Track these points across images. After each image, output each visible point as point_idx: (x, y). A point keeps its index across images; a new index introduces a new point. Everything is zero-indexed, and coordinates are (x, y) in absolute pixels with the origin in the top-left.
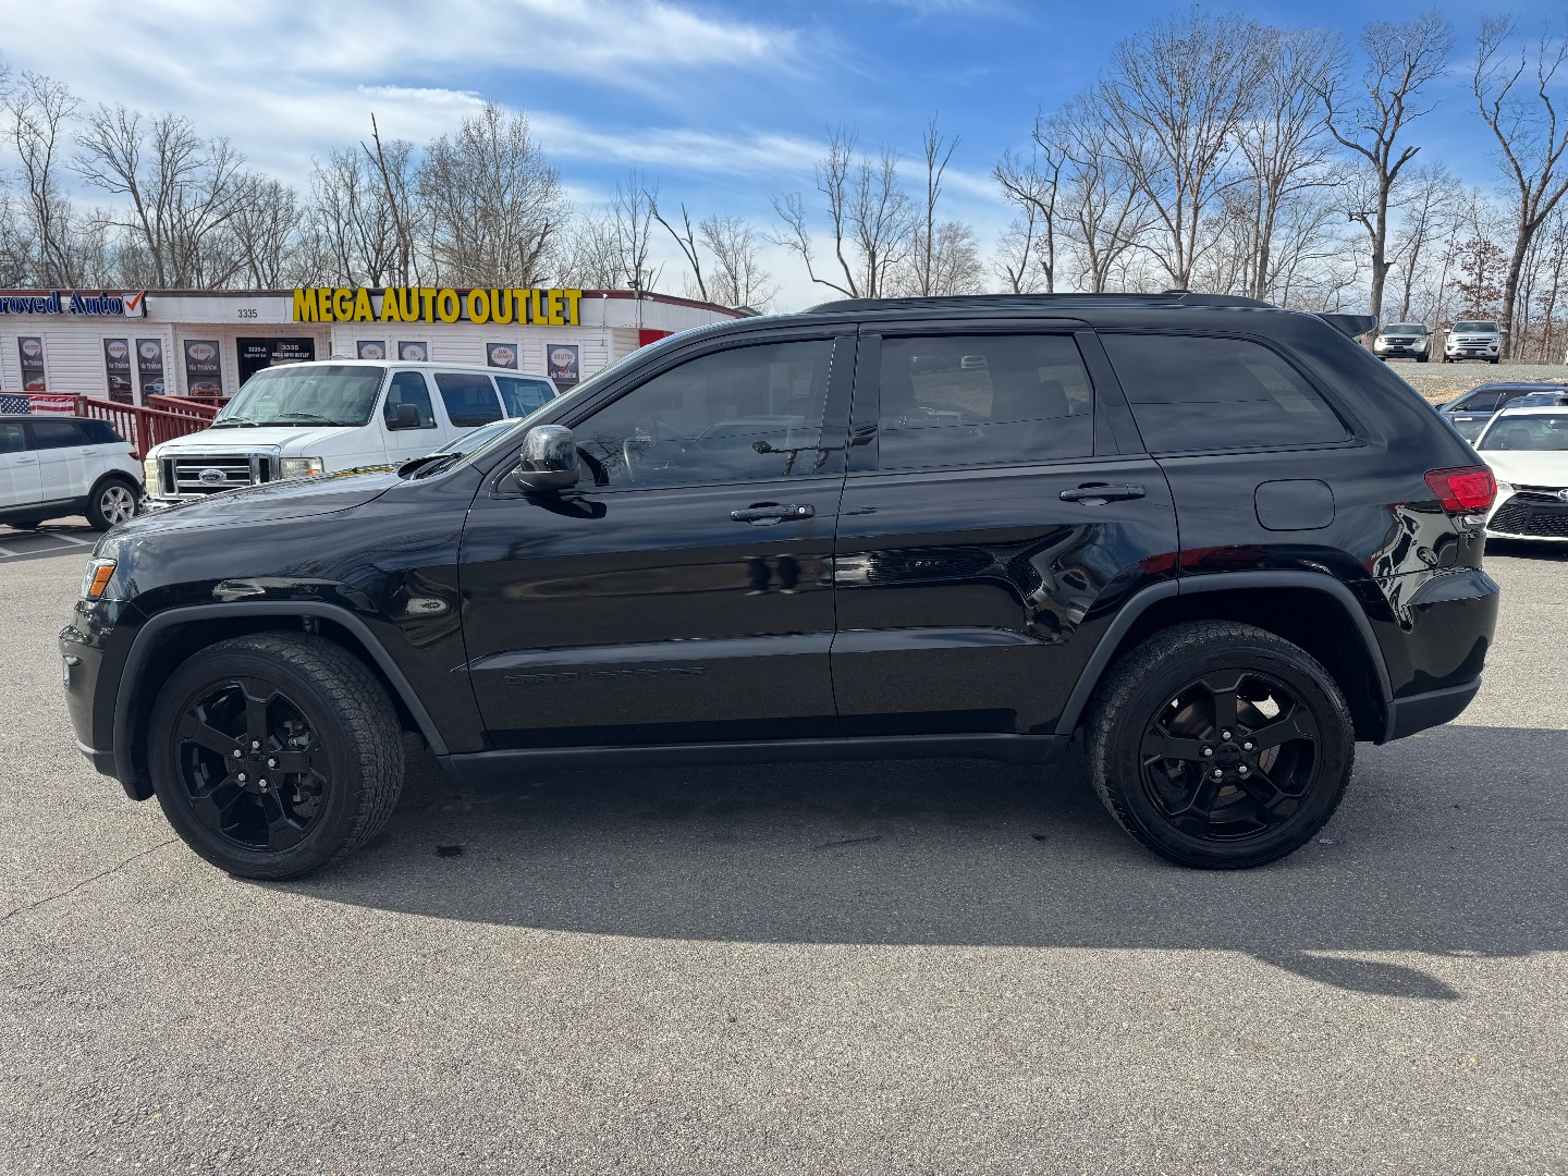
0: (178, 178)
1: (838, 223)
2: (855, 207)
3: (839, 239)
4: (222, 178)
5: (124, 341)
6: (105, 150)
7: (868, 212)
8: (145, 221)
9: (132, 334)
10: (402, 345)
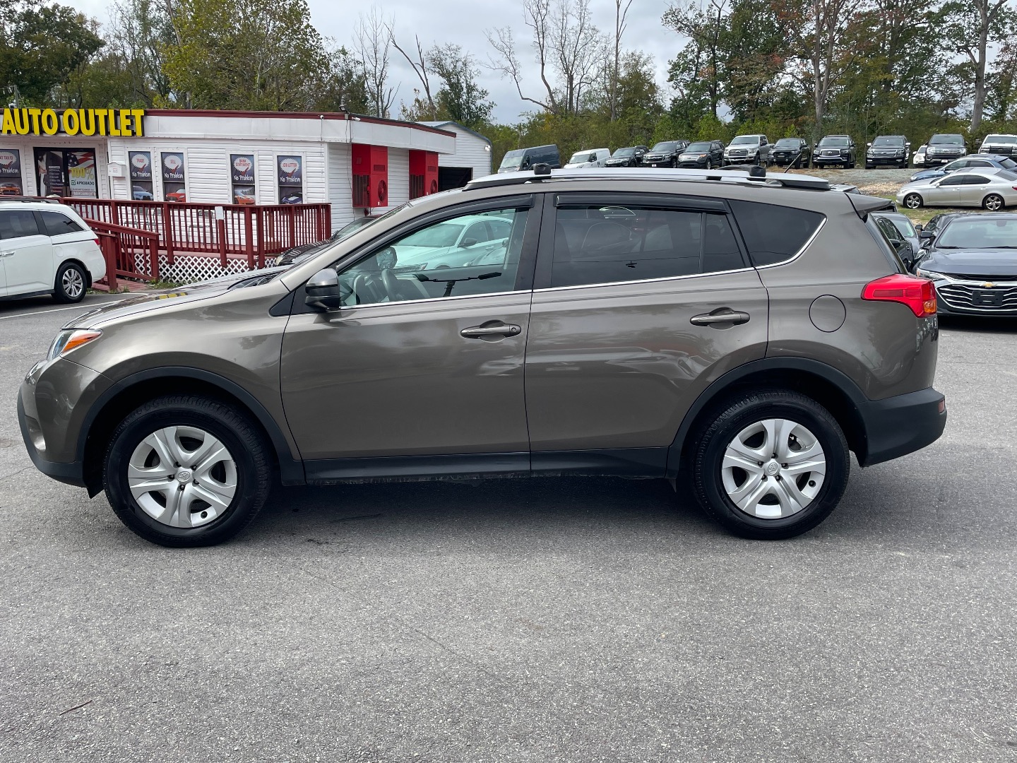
1: (542, 52)
2: (556, 39)
3: (543, 64)
7: (566, 43)
10: (164, 155)
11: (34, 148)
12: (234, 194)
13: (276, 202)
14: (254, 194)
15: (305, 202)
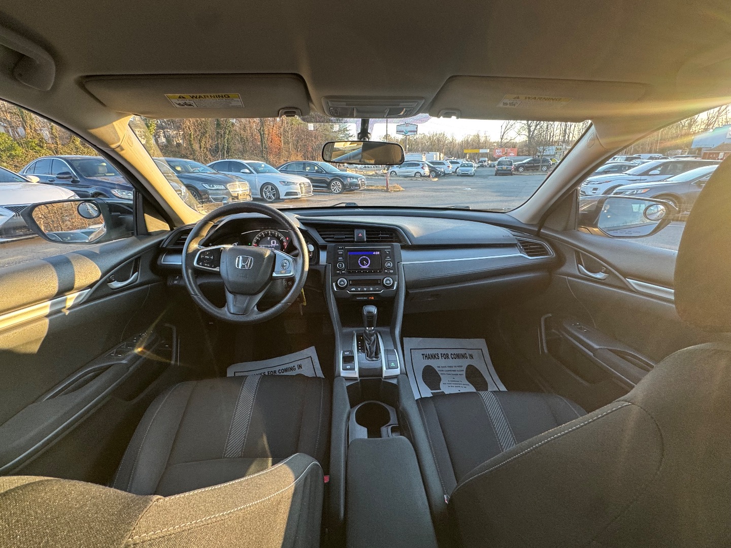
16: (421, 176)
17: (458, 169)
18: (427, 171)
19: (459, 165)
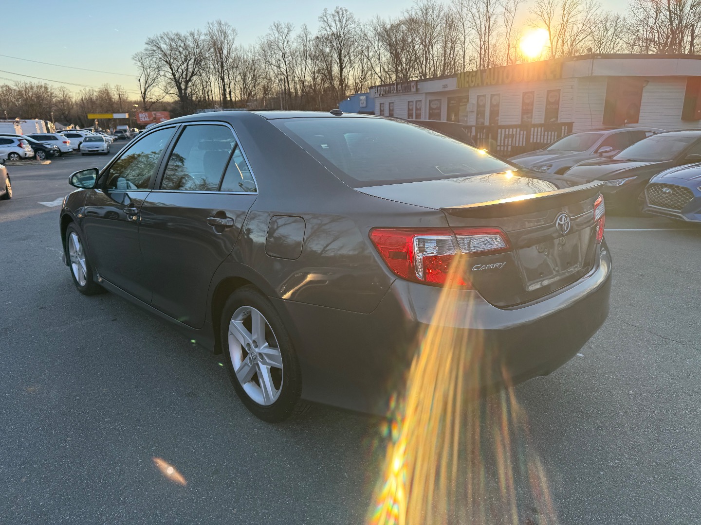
0: (570, 21)
4: (588, 18)
5: (412, 101)
6: (540, 14)
8: (552, 44)
9: (414, 98)
10: (492, 96)
11: (448, 98)
12: (522, 118)
13: (543, 122)
14: (532, 118)
15: (559, 122)
16: (21, 158)
17: (81, 146)
18: (28, 150)
19: (82, 139)
